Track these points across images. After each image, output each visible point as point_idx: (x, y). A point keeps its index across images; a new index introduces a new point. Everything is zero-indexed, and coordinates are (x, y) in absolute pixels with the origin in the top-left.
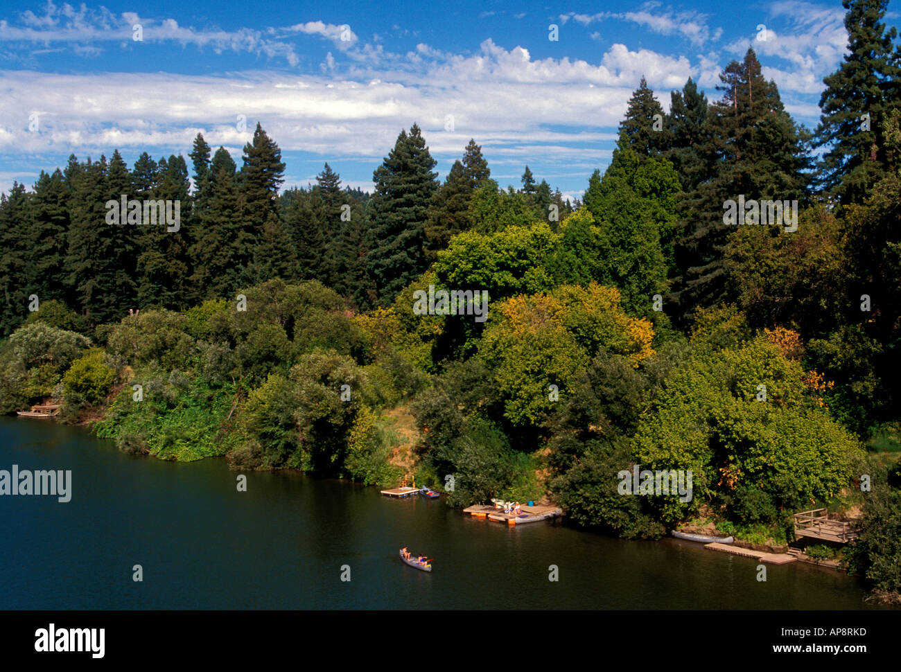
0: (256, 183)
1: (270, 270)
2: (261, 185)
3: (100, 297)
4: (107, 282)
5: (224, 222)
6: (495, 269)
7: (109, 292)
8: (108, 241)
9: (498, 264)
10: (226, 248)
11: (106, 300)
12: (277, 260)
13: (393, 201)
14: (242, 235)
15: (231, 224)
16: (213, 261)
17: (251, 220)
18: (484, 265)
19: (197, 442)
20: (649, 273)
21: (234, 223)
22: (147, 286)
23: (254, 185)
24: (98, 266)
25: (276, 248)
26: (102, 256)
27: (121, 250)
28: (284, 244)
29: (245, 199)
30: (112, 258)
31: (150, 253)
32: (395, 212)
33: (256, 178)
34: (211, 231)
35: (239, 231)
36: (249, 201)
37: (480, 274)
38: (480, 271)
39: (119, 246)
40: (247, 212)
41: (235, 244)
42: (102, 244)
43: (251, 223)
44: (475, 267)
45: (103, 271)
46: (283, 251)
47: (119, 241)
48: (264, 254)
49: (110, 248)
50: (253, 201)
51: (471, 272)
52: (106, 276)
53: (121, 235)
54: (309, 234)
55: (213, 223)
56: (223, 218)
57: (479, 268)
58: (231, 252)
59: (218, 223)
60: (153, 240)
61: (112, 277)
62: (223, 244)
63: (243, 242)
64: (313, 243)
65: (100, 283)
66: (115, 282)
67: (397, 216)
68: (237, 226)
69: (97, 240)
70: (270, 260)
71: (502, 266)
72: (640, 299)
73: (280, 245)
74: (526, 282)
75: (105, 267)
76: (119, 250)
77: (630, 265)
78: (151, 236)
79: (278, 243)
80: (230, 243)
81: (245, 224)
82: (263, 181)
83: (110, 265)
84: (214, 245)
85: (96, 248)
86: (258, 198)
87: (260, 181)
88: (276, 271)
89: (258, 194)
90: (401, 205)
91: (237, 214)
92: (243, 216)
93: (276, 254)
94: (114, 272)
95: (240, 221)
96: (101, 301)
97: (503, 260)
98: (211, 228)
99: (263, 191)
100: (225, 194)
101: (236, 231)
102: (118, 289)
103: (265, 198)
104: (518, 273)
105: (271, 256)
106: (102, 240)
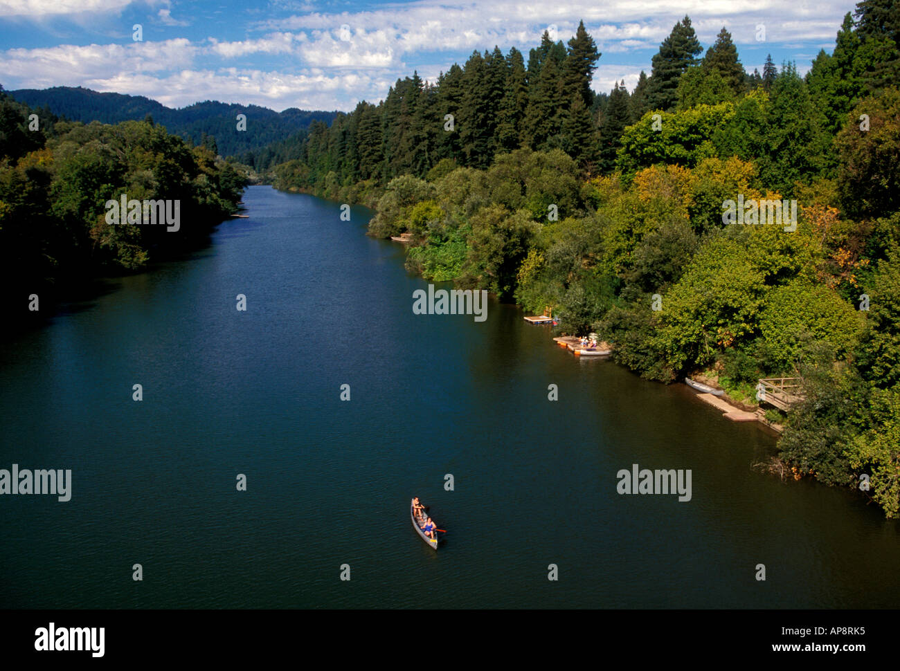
0: (574, 70)
1: (572, 139)
2: (577, 72)
3: (476, 157)
4: (481, 146)
5: (546, 101)
6: (668, 143)
7: (483, 153)
8: (482, 115)
9: (671, 138)
10: (547, 121)
11: (480, 159)
12: (578, 131)
13: (662, 83)
14: (560, 111)
15: (551, 102)
16: (537, 132)
17: (567, 100)
18: (658, 139)
19: (451, 268)
20: (798, 149)
21: (554, 102)
22: (501, 150)
23: (571, 71)
24: (476, 134)
25: (577, 122)
26: (479, 126)
27: (492, 122)
28: (584, 119)
29: (564, 82)
30: (486, 128)
31: (504, 125)
32: (662, 92)
33: (574, 66)
34: (537, 108)
35: (558, 108)
36: (567, 84)
37: (656, 146)
38: (655, 144)
39: (490, 119)
40: (565, 93)
41: (554, 118)
42: (478, 117)
43: (566, 102)
44: (651, 140)
45: (479, 138)
46: (583, 124)
47: (490, 115)
48: (569, 126)
49: (485, 120)
50: (570, 84)
51: (647, 145)
52: (481, 141)
53: (491, 111)
54: (618, 110)
55: (538, 102)
56: (545, 98)
57: (655, 142)
58: (551, 125)
59: (540, 102)
60: (506, 115)
61: (485, 142)
62: (545, 119)
63: (560, 116)
64: (622, 118)
65: (477, 146)
66: (487, 146)
67: (663, 96)
68: (556, 104)
69: (475, 114)
70: (572, 131)
71: (675, 140)
72: (789, 172)
73: (581, 120)
74: (696, 155)
75: (480, 135)
76: (489, 122)
77: (780, 141)
78: (505, 111)
79: (580, 118)
80: (550, 118)
81: (563, 102)
82: (579, 68)
83: (484, 133)
84: (538, 119)
85: (474, 120)
86: (574, 82)
87: (576, 68)
88: (576, 140)
89: (574, 78)
90: (668, 86)
91: (557, 94)
92: (562, 96)
93: (576, 127)
94: (487, 138)
95: (558, 100)
96: (477, 160)
97: (675, 135)
98: (537, 105)
99: (579, 76)
100: (548, 79)
101: (555, 108)
102: (489, 152)
103: (579, 82)
104: (689, 146)
105: (573, 128)
106: (479, 114)
